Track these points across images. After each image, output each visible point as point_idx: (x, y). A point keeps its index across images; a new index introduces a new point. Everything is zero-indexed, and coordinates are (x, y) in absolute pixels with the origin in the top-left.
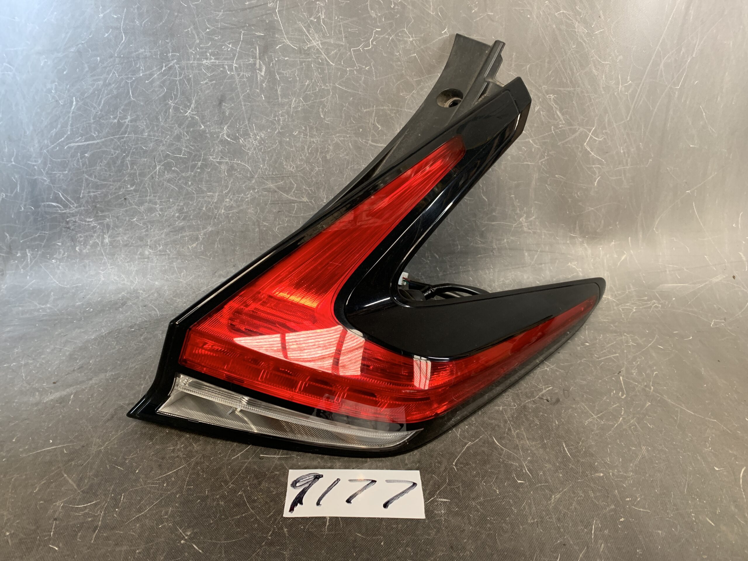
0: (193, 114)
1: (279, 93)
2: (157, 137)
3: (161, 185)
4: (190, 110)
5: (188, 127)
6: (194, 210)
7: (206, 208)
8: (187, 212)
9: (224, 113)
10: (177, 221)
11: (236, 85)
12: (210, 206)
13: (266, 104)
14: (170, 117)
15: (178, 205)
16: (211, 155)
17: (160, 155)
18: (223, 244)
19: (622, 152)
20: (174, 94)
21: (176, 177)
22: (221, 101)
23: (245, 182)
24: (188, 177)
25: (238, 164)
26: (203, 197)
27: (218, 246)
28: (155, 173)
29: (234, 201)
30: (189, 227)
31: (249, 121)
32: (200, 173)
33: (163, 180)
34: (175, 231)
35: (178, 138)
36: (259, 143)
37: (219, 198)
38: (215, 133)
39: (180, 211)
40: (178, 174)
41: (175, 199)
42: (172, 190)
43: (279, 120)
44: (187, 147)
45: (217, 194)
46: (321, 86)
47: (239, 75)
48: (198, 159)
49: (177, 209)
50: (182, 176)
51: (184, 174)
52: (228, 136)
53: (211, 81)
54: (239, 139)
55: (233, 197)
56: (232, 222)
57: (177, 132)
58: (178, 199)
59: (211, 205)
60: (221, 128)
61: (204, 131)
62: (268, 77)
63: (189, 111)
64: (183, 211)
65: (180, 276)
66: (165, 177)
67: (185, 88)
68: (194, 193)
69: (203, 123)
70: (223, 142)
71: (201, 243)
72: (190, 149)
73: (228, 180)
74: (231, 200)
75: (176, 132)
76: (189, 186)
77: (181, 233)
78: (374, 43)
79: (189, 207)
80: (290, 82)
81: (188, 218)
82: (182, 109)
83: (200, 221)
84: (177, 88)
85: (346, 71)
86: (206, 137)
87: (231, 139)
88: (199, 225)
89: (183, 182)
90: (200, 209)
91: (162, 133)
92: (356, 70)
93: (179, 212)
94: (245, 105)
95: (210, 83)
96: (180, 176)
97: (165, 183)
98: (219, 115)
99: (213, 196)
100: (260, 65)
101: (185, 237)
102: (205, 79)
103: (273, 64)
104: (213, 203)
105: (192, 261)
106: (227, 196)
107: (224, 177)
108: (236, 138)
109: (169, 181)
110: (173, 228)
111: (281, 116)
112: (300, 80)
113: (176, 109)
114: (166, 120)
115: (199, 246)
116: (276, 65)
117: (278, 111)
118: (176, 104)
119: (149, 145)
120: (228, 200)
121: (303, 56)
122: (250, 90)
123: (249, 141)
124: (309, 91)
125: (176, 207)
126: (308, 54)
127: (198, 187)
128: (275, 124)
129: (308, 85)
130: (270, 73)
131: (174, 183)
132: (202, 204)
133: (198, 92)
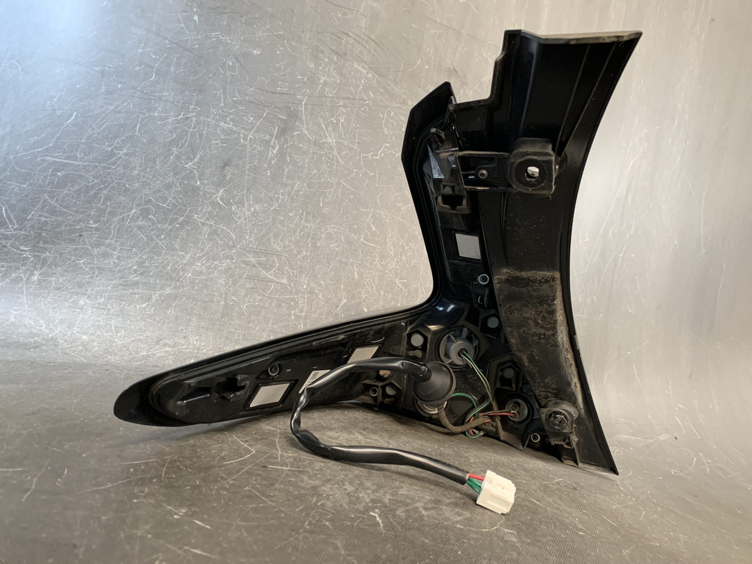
0: (193, 168)
1: (285, 173)
2: (147, 179)
3: (129, 230)
4: (192, 163)
5: (183, 179)
6: (156, 267)
7: (172, 267)
8: (147, 267)
9: (225, 176)
10: (133, 274)
11: (246, 154)
12: (176, 266)
13: (270, 180)
14: (169, 163)
15: (140, 257)
16: (197, 214)
17: (141, 198)
18: (179, 311)
19: (580, 300)
20: (181, 143)
21: (149, 226)
22: (226, 164)
23: (224, 250)
24: (164, 230)
25: (222, 230)
26: (173, 255)
27: (171, 312)
28: (129, 215)
29: (206, 266)
30: (145, 284)
31: (248, 190)
32: (178, 229)
33: (134, 226)
34: (125, 286)
35: (169, 187)
36: (252, 215)
37: (190, 260)
38: (210, 193)
39: (140, 264)
40: (153, 223)
41: (139, 250)
42: (140, 239)
43: (278, 198)
44: (174, 198)
45: (189, 256)
46: (327, 178)
47: (251, 146)
48: (181, 214)
49: (137, 262)
50: (157, 227)
51: (159, 226)
52: (222, 200)
53: (222, 143)
54: (232, 205)
55: (206, 262)
56: (196, 288)
57: (170, 180)
58: (142, 251)
59: (178, 266)
60: (217, 189)
61: (198, 188)
62: (279, 156)
63: (190, 164)
64: (144, 265)
65: (116, 336)
66: (137, 223)
67: (194, 141)
68: (163, 248)
69: (200, 179)
70: (214, 204)
71: (153, 305)
72: (177, 201)
73: (206, 243)
74: (203, 265)
75: (168, 180)
76: (161, 240)
77: (132, 289)
78: (382, 155)
79: (152, 262)
80: (299, 166)
81: (146, 274)
82: (184, 160)
83: (160, 280)
84: (187, 139)
85: (353, 172)
86: (198, 194)
87: (224, 203)
88: (156, 284)
89: (155, 234)
90: (164, 267)
91: (154, 176)
92: (362, 173)
93: (138, 265)
94: (248, 175)
95: (220, 145)
96: (155, 226)
97: (135, 229)
98: (219, 177)
99: (184, 256)
100: (274, 143)
101: (136, 295)
102: (217, 140)
103: (287, 146)
104: (181, 264)
105: (135, 323)
106: (200, 260)
107: (203, 239)
108: (228, 204)
109: (140, 228)
110: (125, 281)
111: (282, 195)
112: (308, 168)
113: (178, 157)
114: (163, 165)
115: (149, 307)
116: (289, 148)
117: (280, 190)
118: (179, 153)
119: (134, 185)
120: (199, 264)
121: (317, 148)
122: (258, 163)
123: (242, 210)
124: (315, 179)
125: (136, 259)
126: (322, 148)
127: (170, 243)
128: (273, 201)
129: (315, 174)
130: (281, 152)
131: (145, 232)
132: (168, 262)
133: (206, 149)
